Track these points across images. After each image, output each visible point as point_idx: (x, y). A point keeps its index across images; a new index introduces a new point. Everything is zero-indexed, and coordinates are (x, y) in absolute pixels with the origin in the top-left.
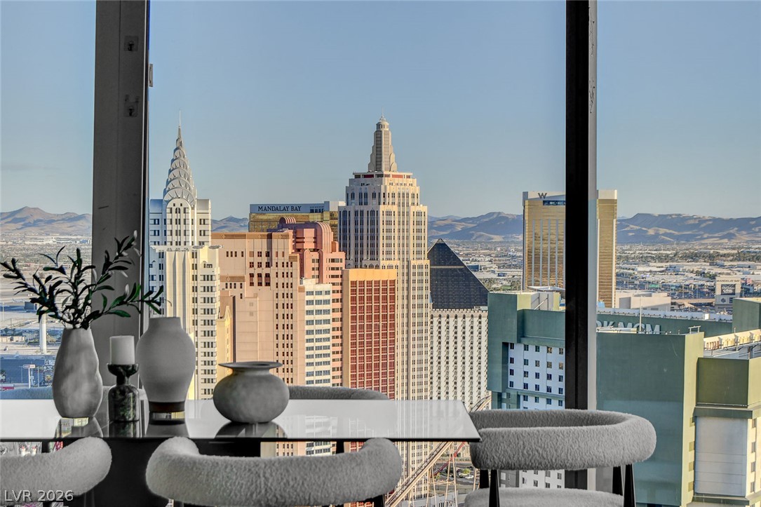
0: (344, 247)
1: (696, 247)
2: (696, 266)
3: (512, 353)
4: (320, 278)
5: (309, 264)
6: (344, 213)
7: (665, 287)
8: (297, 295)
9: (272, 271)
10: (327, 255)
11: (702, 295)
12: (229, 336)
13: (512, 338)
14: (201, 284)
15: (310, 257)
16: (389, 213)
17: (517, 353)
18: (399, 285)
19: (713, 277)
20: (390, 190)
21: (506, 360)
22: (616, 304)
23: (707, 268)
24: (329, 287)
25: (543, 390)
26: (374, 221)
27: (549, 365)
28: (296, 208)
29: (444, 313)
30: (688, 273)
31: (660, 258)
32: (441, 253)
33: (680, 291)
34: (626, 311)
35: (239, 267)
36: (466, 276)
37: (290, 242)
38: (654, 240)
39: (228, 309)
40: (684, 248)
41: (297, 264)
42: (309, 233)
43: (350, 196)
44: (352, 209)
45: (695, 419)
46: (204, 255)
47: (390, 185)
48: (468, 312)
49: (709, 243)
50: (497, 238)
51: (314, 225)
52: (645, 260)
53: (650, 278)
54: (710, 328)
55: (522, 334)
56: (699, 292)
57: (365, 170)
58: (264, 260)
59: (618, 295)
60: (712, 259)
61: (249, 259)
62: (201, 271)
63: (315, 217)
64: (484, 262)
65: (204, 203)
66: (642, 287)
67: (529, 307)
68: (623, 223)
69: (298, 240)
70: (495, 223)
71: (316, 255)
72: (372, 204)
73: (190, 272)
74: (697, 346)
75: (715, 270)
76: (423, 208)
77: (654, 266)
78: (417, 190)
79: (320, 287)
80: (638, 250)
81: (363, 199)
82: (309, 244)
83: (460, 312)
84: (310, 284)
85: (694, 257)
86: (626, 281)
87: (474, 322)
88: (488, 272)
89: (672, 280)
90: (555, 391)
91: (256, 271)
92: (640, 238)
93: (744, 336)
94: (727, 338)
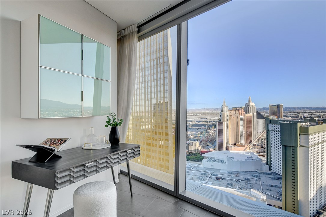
0: (245, 112)
1: (295, 111)
2: (296, 114)
3: (269, 125)
4: (242, 116)
5: (240, 114)
6: (245, 108)
7: (291, 117)
8: (239, 118)
9: (236, 115)
10: (243, 113)
11: (297, 118)
12: (230, 122)
13: (269, 123)
14: (227, 116)
15: (240, 113)
16: (251, 108)
17: (270, 125)
19: (298, 115)
20: (251, 105)
21: (268, 126)
22: (283, 119)
23: (297, 114)
25: (274, 130)
26: (249, 108)
27: (278, 127)
28: (238, 107)
29: (258, 120)
30: (294, 115)
31: (289, 113)
32: (257, 112)
33: (293, 117)
34: (285, 120)
35: (232, 114)
36: (261, 115)
37: (238, 111)
38: (288, 110)
39: (230, 119)
40: (293, 111)
41: (239, 114)
42: (240, 110)
43: (245, 106)
44: (246, 107)
45: (299, 135)
46: (227, 113)
47: (251, 104)
49: (297, 111)
50: (265, 110)
51: (241, 109)
52: (287, 113)
53: (288, 115)
54: (301, 122)
55: (270, 122)
56: (296, 117)
57: (247, 102)
58: (235, 113)
59: (283, 118)
60: (298, 113)
61: (233, 113)
62: (227, 115)
63: (241, 108)
64: (263, 113)
65: (227, 107)
66: (287, 116)
67: (271, 119)
68: (283, 108)
69: (239, 111)
70: (264, 109)
73: (225, 115)
75: (298, 114)
76: (255, 107)
77: (289, 114)
78: (254, 105)
79: (242, 117)
80: (286, 112)
81: (247, 106)
82: (240, 111)
83: (261, 120)
84: (240, 116)
85: (295, 113)
86: (284, 116)
87: (263, 121)
89: (292, 116)
90: (279, 131)
91: (234, 115)
92: (286, 110)
93: (306, 123)
94: (304, 124)
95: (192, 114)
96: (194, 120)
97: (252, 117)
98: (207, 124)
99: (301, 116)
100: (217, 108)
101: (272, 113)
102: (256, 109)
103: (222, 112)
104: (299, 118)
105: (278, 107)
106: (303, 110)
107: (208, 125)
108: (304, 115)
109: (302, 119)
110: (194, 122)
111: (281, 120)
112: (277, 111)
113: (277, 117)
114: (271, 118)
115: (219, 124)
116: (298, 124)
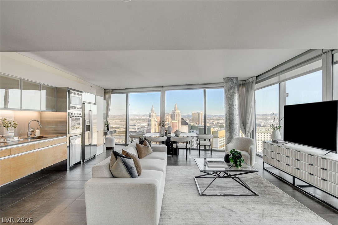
0: (171, 118)
1: (212, 118)
2: (212, 120)
3: (191, 130)
5: (167, 120)
6: (171, 114)
10: (169, 119)
11: (213, 124)
14: (155, 123)
16: (176, 114)
19: (214, 122)
27: (198, 132)
29: (183, 126)
32: (182, 119)
36: (185, 121)
40: (210, 118)
43: (172, 112)
46: (155, 119)
47: (177, 111)
48: (185, 126)
51: (168, 116)
54: (214, 128)
55: (192, 128)
57: (174, 109)
59: (203, 124)
60: (214, 120)
64: (187, 120)
65: (155, 113)
70: (188, 116)
72: (174, 113)
73: (154, 121)
76: (180, 114)
78: (179, 112)
79: (169, 123)
82: (167, 118)
84: (167, 123)
85: (212, 119)
88: (187, 121)
89: (209, 122)
93: (218, 129)
94: (216, 129)
95: (120, 121)
96: (121, 127)
97: (178, 124)
98: (135, 130)
99: (216, 122)
100: (146, 115)
101: (194, 120)
102: (180, 116)
103: (150, 118)
104: (215, 124)
105: (199, 115)
106: (217, 117)
107: (136, 132)
108: (218, 122)
109: (216, 125)
110: (122, 129)
111: (200, 126)
112: (198, 118)
113: (198, 124)
114: (192, 124)
115: (147, 130)
116: (212, 129)
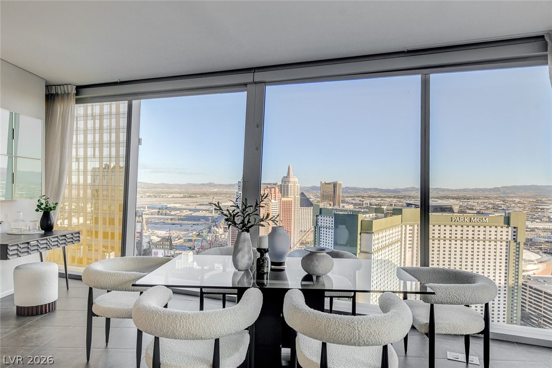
0: (281, 193)
1: (359, 194)
2: (359, 199)
3: (318, 217)
4: (275, 200)
5: (273, 196)
6: (281, 185)
7: (352, 203)
8: (270, 203)
10: (277, 195)
11: (360, 205)
13: (318, 214)
16: (291, 185)
17: (320, 217)
18: (293, 202)
19: (363, 201)
20: (291, 180)
21: (317, 219)
22: (341, 207)
23: (362, 199)
24: (277, 202)
25: (325, 226)
26: (288, 188)
27: (332, 221)
28: (270, 184)
29: (303, 208)
30: (357, 201)
31: (351, 197)
32: (302, 194)
33: (355, 205)
34: (343, 209)
36: (308, 199)
38: (349, 192)
40: (357, 195)
41: (270, 196)
42: (273, 190)
43: (282, 181)
44: (283, 184)
45: (360, 234)
47: (291, 179)
48: (308, 208)
49: (362, 194)
50: (314, 191)
51: (274, 188)
52: (348, 197)
53: (349, 201)
54: (363, 213)
55: (320, 213)
57: (286, 176)
59: (342, 205)
60: (363, 197)
63: (274, 186)
64: (311, 197)
66: (347, 203)
67: (322, 207)
68: (342, 189)
69: (270, 191)
70: (314, 188)
71: (274, 194)
72: (287, 183)
74: (361, 217)
75: (363, 200)
76: (299, 185)
77: (350, 199)
78: (297, 180)
79: (275, 202)
80: (346, 195)
81: (285, 182)
82: (273, 192)
83: (306, 208)
84: (273, 201)
85: (359, 197)
86: (343, 202)
87: (309, 210)
88: (312, 199)
89: (354, 202)
92: (346, 192)
93: (371, 215)
95: (182, 195)
97: (293, 204)
98: (210, 215)
99: (367, 202)
101: (324, 197)
102: (299, 189)
103: (240, 192)
104: (364, 206)
105: (334, 187)
106: (369, 193)
107: (212, 217)
108: (371, 202)
109: (367, 208)
111: (336, 210)
112: (333, 193)
113: (332, 205)
114: (322, 205)
116: (360, 215)
